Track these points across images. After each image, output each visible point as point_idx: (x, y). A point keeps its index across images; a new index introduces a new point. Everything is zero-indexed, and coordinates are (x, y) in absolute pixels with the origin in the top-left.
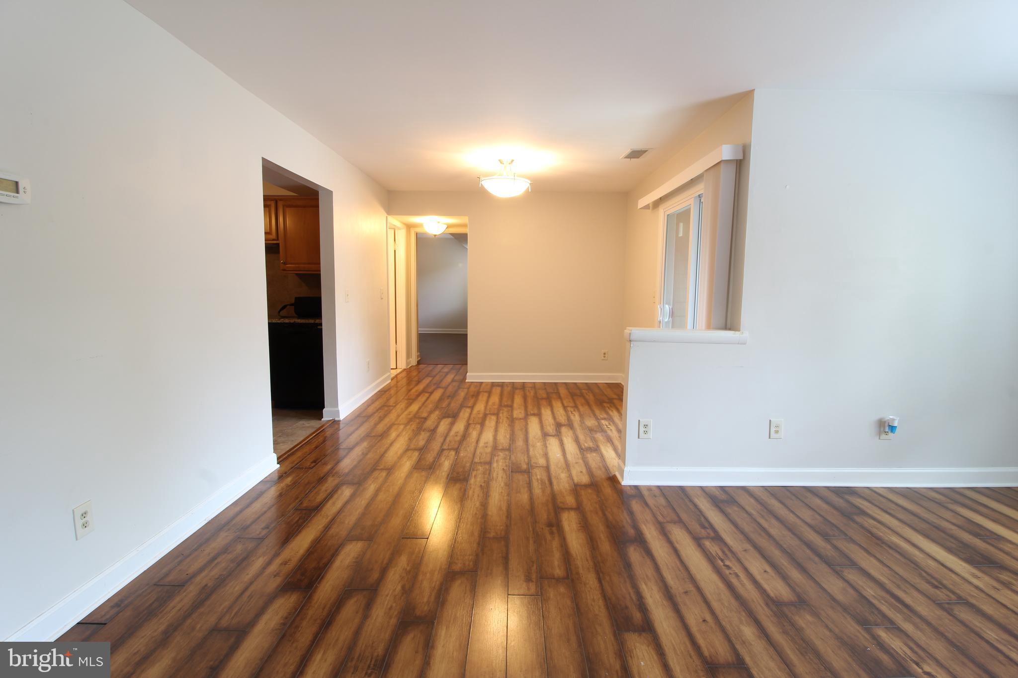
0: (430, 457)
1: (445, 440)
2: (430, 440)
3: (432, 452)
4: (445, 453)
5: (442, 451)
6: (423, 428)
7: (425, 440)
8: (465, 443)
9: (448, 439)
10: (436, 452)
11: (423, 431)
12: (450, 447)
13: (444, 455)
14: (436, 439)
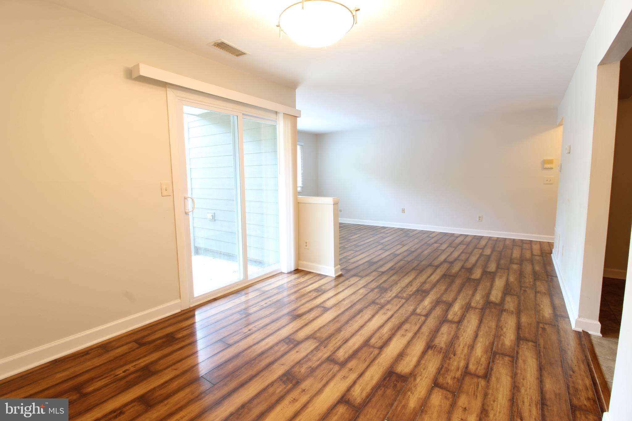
0: (438, 311)
1: (420, 328)
2: (435, 332)
3: (436, 316)
4: (424, 313)
5: (427, 316)
6: (441, 355)
7: (440, 332)
8: (403, 319)
9: (417, 328)
10: (432, 315)
11: (441, 348)
12: (419, 317)
13: (426, 311)
14: (429, 330)
